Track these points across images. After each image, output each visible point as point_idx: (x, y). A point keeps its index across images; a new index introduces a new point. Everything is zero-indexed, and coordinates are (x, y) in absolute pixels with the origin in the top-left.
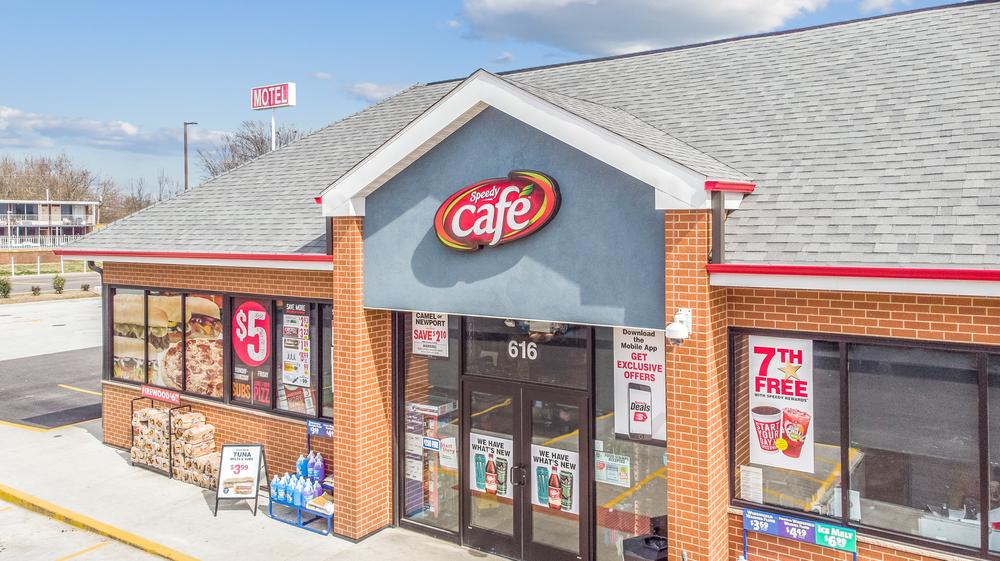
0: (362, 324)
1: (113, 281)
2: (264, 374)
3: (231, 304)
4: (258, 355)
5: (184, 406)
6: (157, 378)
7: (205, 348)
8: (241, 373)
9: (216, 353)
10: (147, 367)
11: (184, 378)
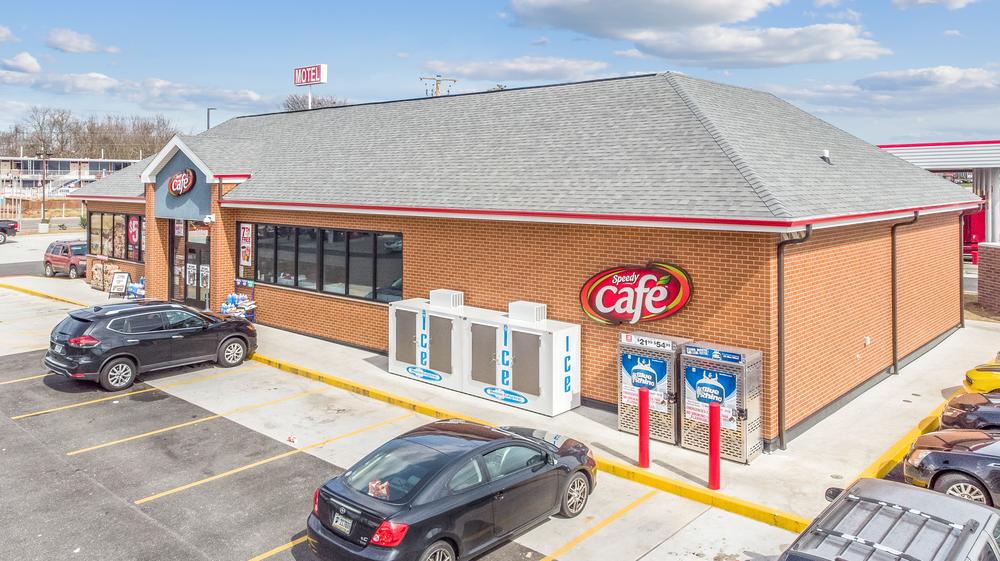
0: (154, 223)
1: (91, 209)
2: (137, 247)
3: (128, 218)
4: (135, 240)
5: (110, 262)
6: (105, 252)
7: (120, 237)
8: (130, 247)
9: (123, 238)
10: (102, 248)
11: (113, 252)
